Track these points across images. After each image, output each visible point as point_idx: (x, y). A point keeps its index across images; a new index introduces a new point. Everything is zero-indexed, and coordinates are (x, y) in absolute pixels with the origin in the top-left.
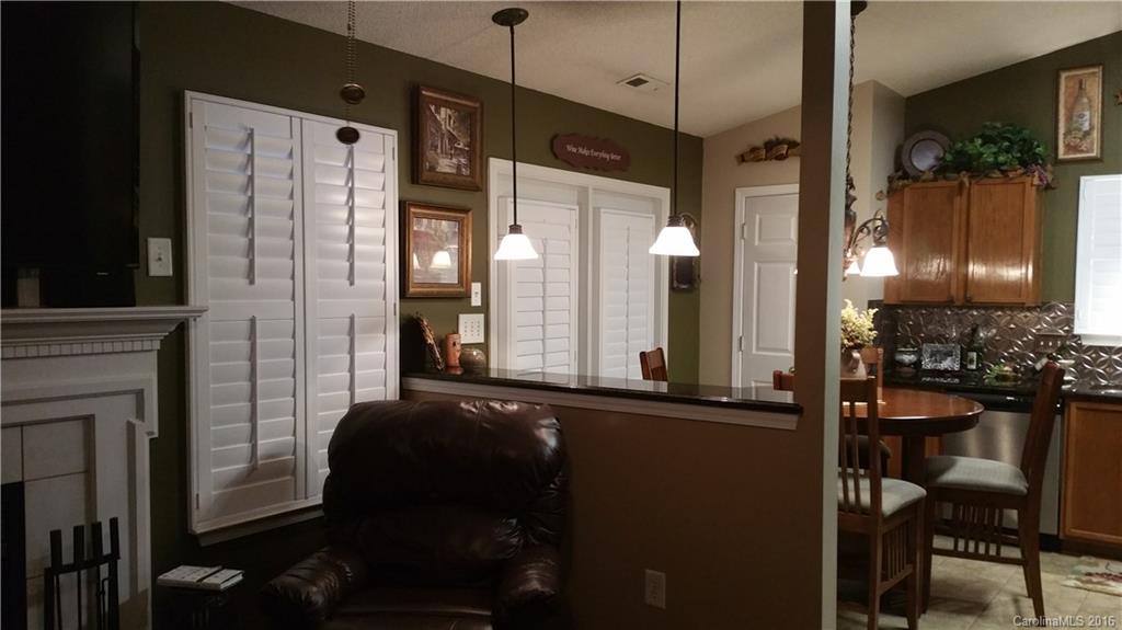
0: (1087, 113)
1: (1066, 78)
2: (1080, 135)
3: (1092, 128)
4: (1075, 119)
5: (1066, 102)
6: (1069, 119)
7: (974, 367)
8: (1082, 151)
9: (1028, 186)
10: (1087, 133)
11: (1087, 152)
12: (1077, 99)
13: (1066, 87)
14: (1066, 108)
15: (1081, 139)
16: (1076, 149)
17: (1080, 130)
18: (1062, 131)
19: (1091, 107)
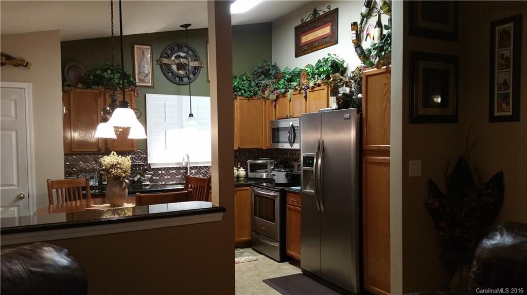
0: (146, 66)
1: (137, 48)
2: (144, 75)
3: (149, 73)
4: (142, 68)
5: (137, 59)
6: (139, 67)
7: (106, 183)
8: (145, 82)
9: (133, 96)
10: (147, 75)
11: (148, 83)
12: (142, 59)
13: (137, 52)
14: (137, 62)
15: (145, 77)
16: (143, 81)
17: (144, 73)
18: (137, 72)
19: (148, 63)
